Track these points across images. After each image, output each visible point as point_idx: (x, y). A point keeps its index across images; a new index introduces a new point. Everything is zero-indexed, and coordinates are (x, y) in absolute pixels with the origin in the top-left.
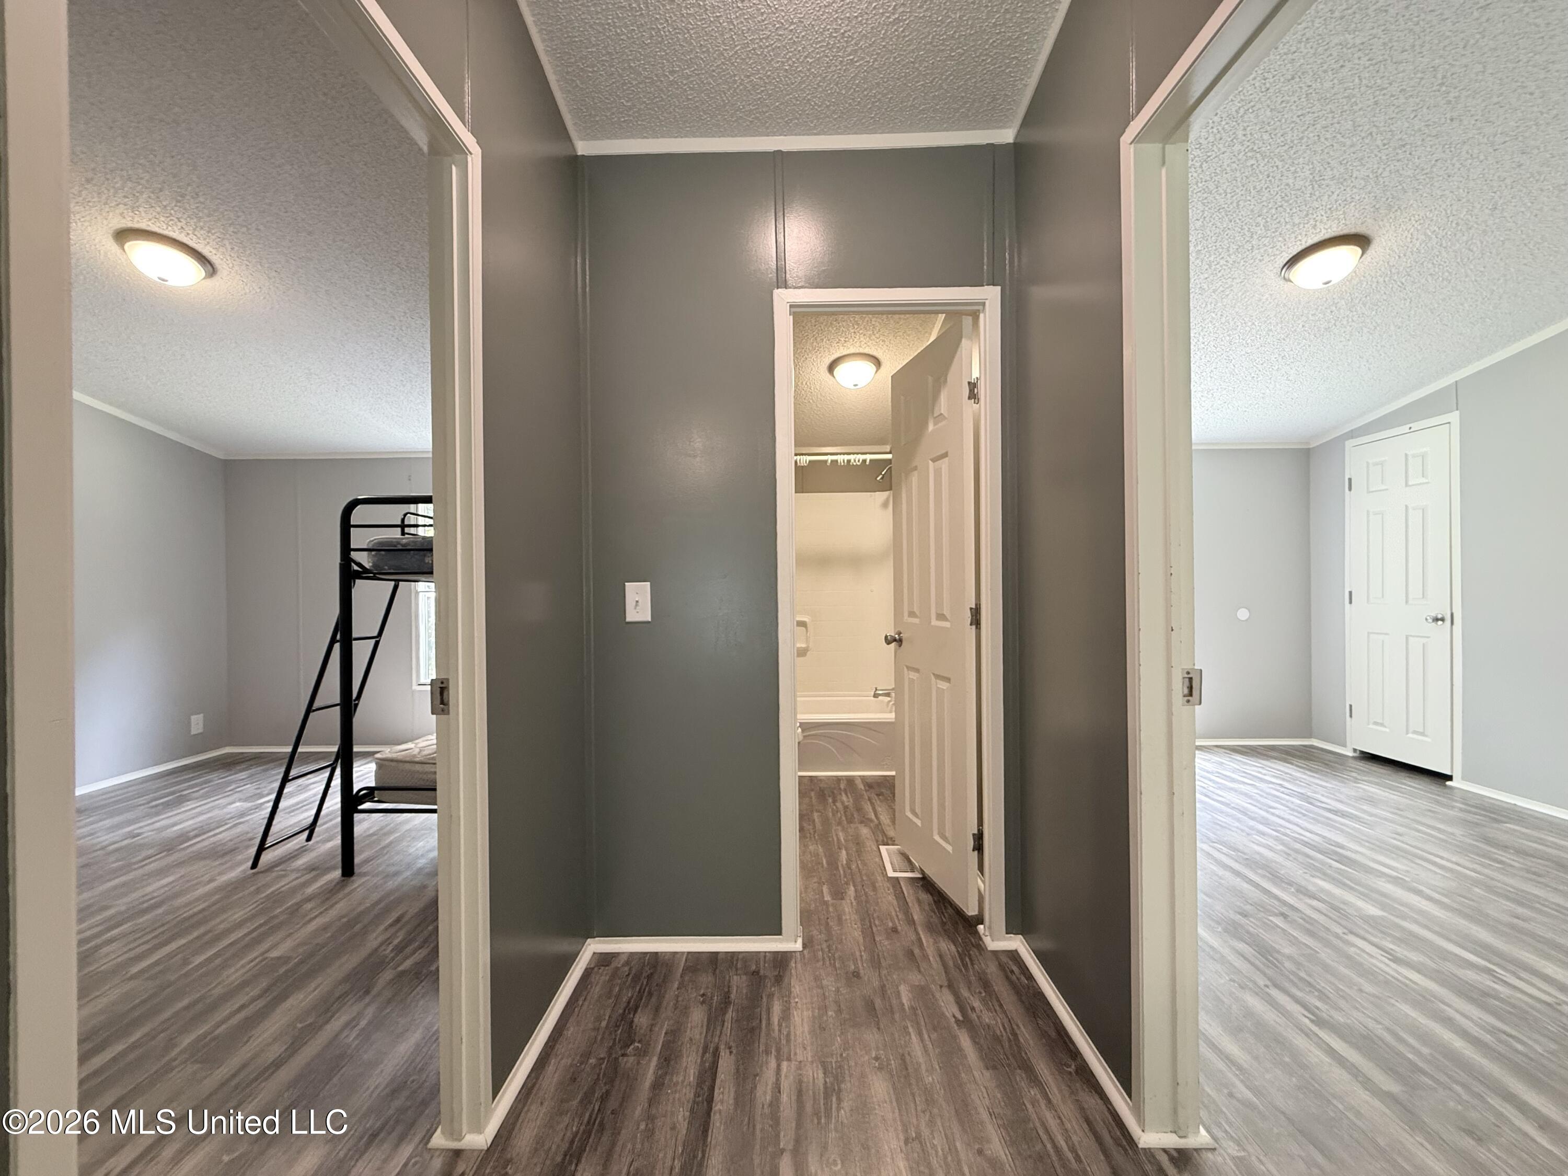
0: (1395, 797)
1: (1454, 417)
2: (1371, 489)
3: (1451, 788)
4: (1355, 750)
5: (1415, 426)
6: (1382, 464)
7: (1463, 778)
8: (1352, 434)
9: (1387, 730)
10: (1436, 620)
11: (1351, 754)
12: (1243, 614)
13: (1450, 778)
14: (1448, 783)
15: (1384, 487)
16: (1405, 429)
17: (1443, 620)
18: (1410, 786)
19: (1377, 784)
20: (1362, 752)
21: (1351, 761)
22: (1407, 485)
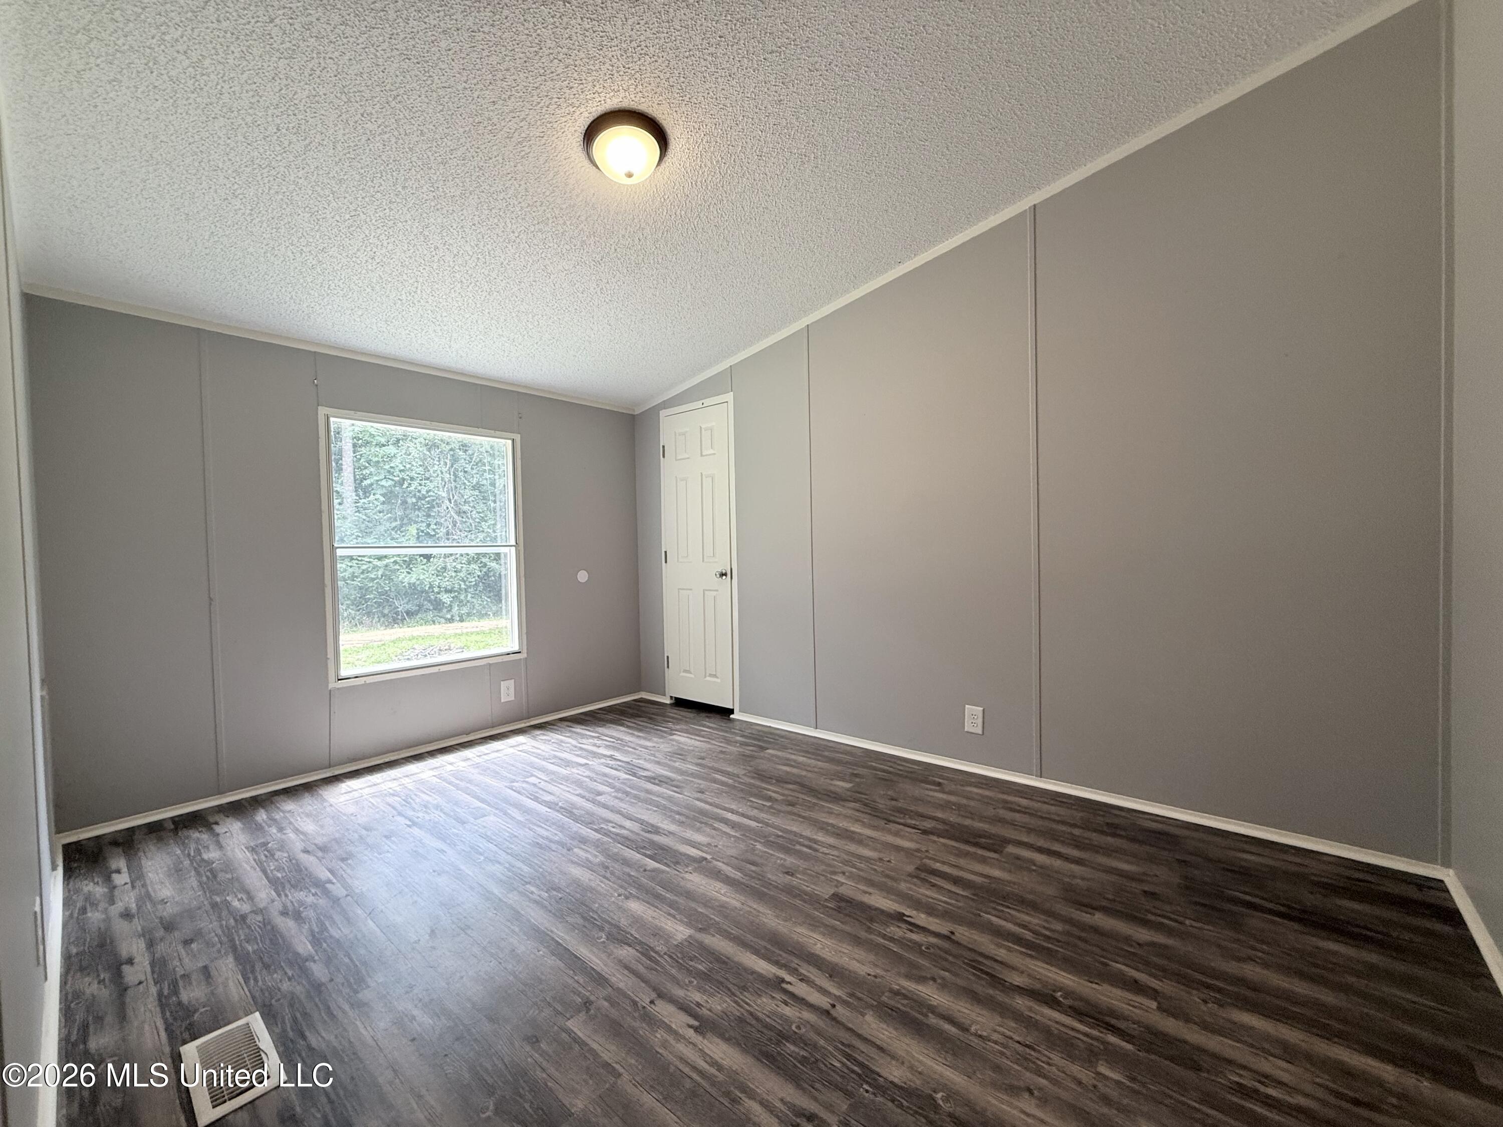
0: (697, 743)
1: (729, 397)
2: (679, 458)
3: (734, 720)
4: (671, 697)
5: (707, 402)
6: (684, 434)
7: (740, 711)
8: (666, 405)
9: (692, 676)
10: (723, 575)
11: (668, 701)
12: (583, 576)
13: (731, 711)
14: (732, 716)
15: (687, 456)
16: (698, 404)
17: (725, 575)
18: (709, 727)
19: (687, 732)
20: (676, 699)
21: (669, 710)
22: (702, 455)
